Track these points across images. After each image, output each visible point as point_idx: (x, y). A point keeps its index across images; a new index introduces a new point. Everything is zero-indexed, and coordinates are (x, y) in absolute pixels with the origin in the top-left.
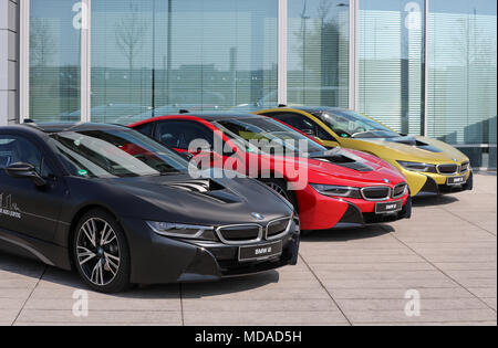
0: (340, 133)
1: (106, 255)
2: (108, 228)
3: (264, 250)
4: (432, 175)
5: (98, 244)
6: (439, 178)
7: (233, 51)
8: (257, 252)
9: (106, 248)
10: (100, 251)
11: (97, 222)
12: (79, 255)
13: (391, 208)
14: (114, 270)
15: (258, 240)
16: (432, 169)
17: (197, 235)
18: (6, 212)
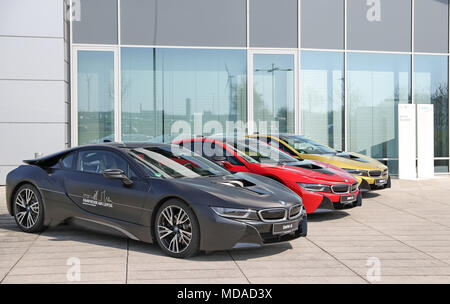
0: (299, 151)
1: (181, 231)
2: (183, 213)
3: (288, 226)
4: (366, 178)
5: (174, 224)
6: (370, 180)
7: (188, 100)
8: (285, 227)
9: (180, 227)
10: (176, 229)
11: (174, 209)
12: (160, 232)
13: (351, 199)
14: (187, 241)
15: (284, 219)
16: (365, 174)
17: (245, 216)
18: (100, 204)
